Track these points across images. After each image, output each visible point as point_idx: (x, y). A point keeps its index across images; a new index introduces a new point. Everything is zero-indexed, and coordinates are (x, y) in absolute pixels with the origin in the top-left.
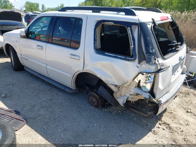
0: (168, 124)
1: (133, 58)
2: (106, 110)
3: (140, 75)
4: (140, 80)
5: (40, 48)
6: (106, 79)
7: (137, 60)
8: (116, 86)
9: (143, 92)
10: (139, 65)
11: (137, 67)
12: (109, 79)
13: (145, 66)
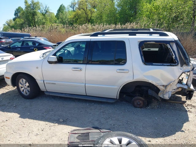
0: (190, 105)
1: (176, 64)
2: (149, 108)
3: (183, 74)
4: (183, 78)
5: (79, 70)
6: (157, 82)
7: (179, 65)
8: (163, 86)
9: (183, 86)
10: (181, 68)
11: (181, 69)
12: (158, 82)
13: (185, 68)
